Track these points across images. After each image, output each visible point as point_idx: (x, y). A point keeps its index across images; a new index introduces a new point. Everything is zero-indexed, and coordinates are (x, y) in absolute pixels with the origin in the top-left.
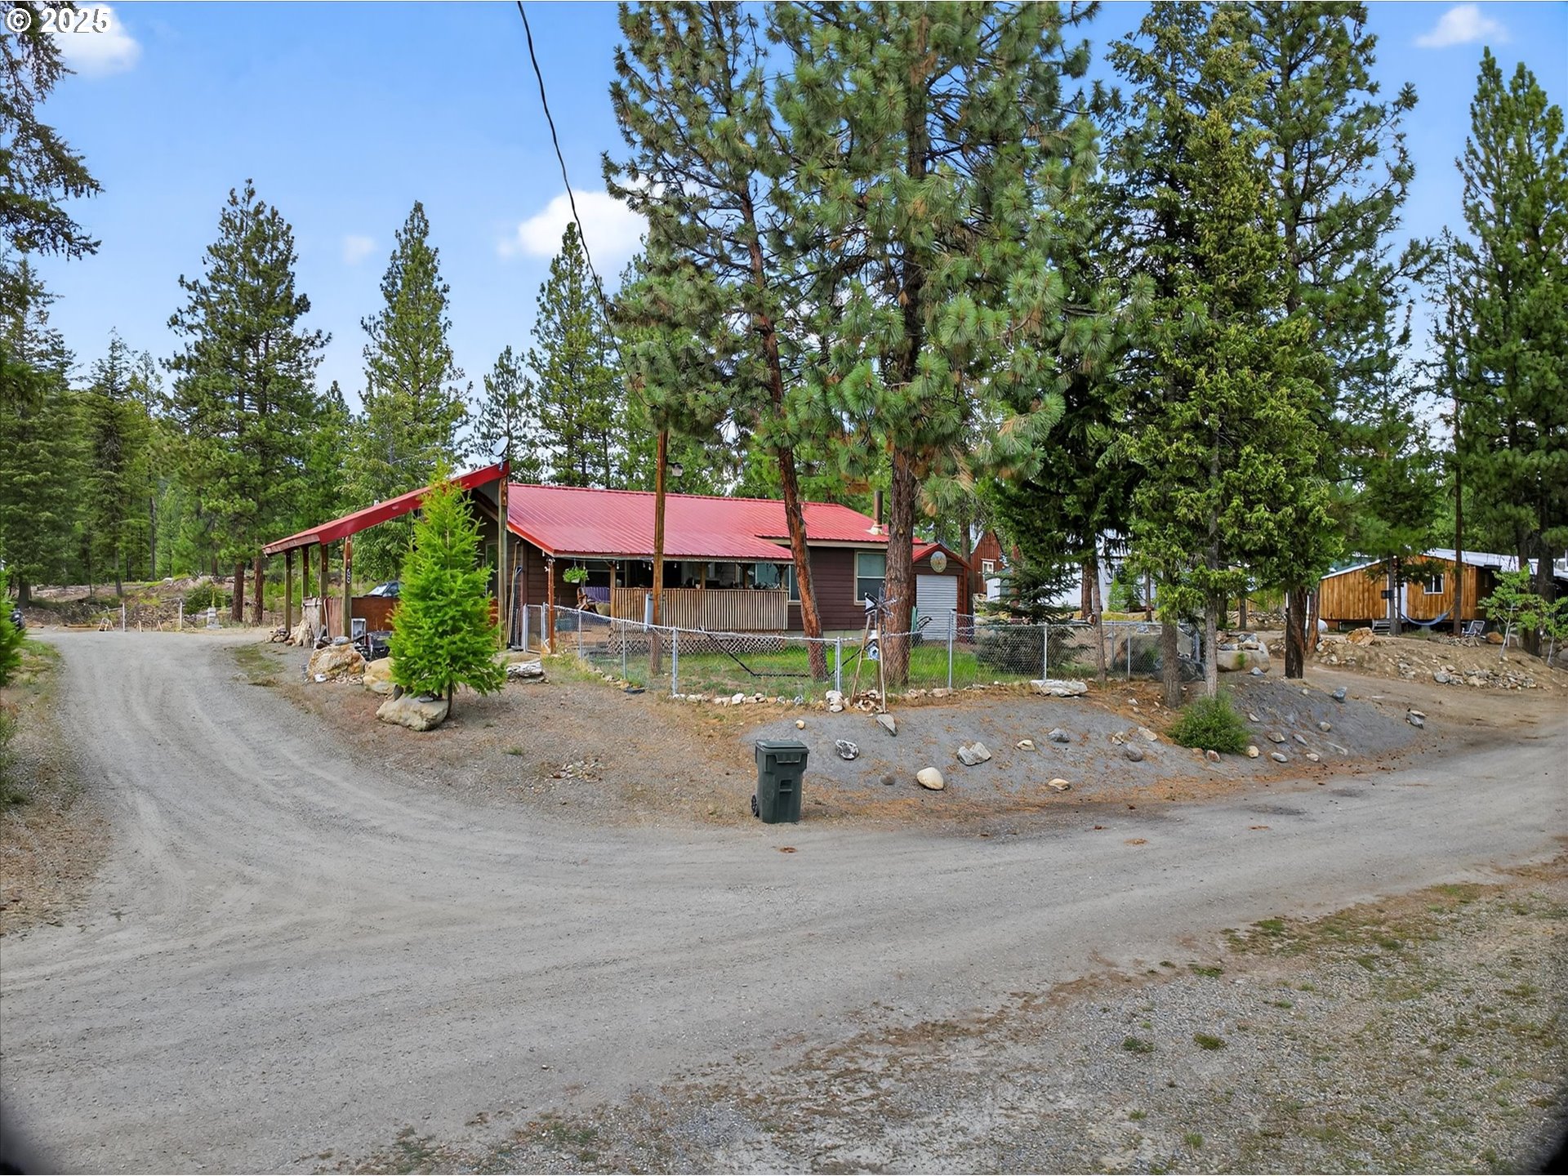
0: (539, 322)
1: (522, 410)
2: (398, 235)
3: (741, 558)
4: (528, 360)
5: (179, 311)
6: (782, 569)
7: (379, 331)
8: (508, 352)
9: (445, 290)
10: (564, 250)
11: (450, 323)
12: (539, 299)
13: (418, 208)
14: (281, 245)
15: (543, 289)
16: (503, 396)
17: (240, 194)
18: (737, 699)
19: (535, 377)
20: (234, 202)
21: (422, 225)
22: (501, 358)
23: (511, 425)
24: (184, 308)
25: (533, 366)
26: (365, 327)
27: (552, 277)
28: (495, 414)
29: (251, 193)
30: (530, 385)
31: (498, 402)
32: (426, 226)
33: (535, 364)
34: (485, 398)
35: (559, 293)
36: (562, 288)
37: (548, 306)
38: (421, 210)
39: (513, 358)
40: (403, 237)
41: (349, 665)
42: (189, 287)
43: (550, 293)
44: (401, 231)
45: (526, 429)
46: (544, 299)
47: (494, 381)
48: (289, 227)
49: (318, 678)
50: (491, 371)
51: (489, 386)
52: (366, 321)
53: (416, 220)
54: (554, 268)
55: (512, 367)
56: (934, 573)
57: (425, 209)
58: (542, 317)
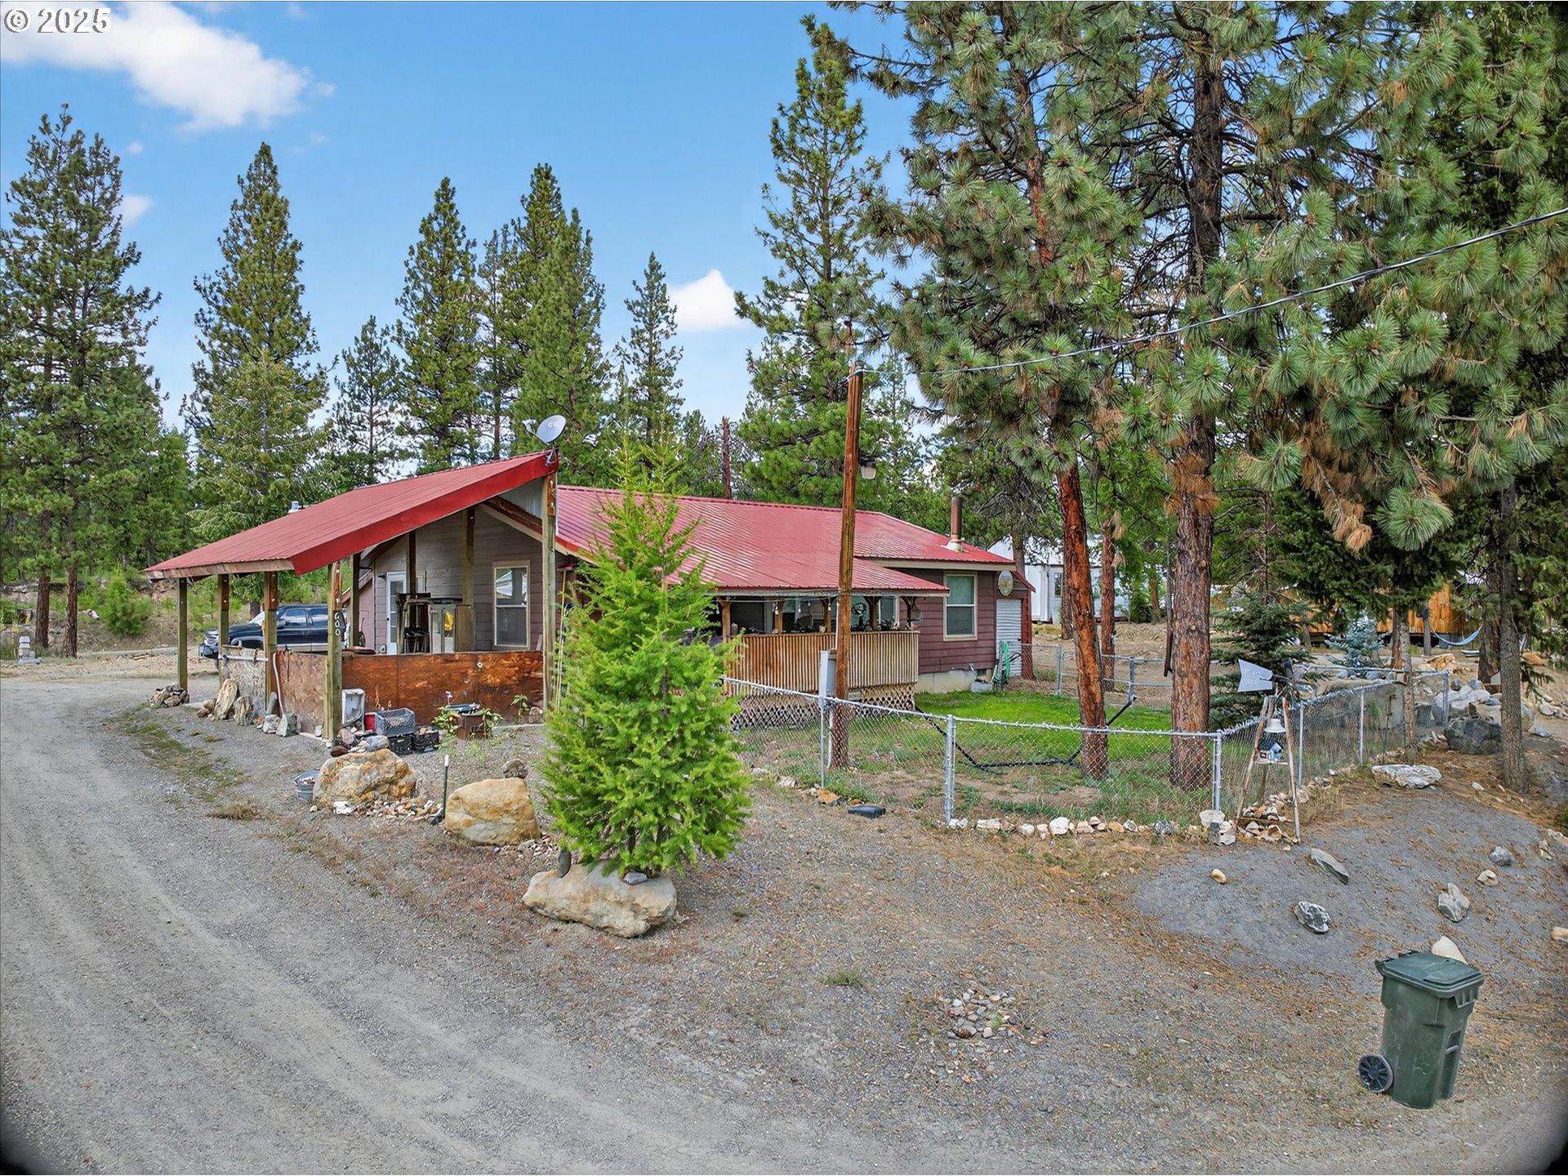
0: (407, 290)
2: (241, 182)
4: (394, 333)
6: (914, 602)
7: (215, 292)
8: (372, 323)
9: (296, 248)
10: (438, 209)
11: (302, 287)
12: (407, 264)
13: (265, 151)
14: (107, 180)
15: (412, 252)
16: (365, 375)
17: (54, 121)
18: (1060, 825)
20: (46, 129)
21: (269, 171)
22: (365, 329)
23: (374, 410)
26: (198, 288)
27: (422, 238)
29: (67, 120)
31: (360, 382)
32: (274, 172)
34: (346, 377)
35: (429, 257)
36: (432, 251)
37: (418, 272)
38: (268, 154)
39: (377, 331)
40: (247, 183)
41: (393, 782)
43: (420, 256)
44: (244, 176)
45: (392, 414)
46: (412, 264)
47: (355, 355)
48: (117, 160)
49: (341, 807)
50: (353, 345)
51: (350, 362)
52: (201, 282)
53: (262, 165)
54: (425, 229)
55: (377, 341)
56: (1003, 597)
57: (273, 153)
58: (410, 284)
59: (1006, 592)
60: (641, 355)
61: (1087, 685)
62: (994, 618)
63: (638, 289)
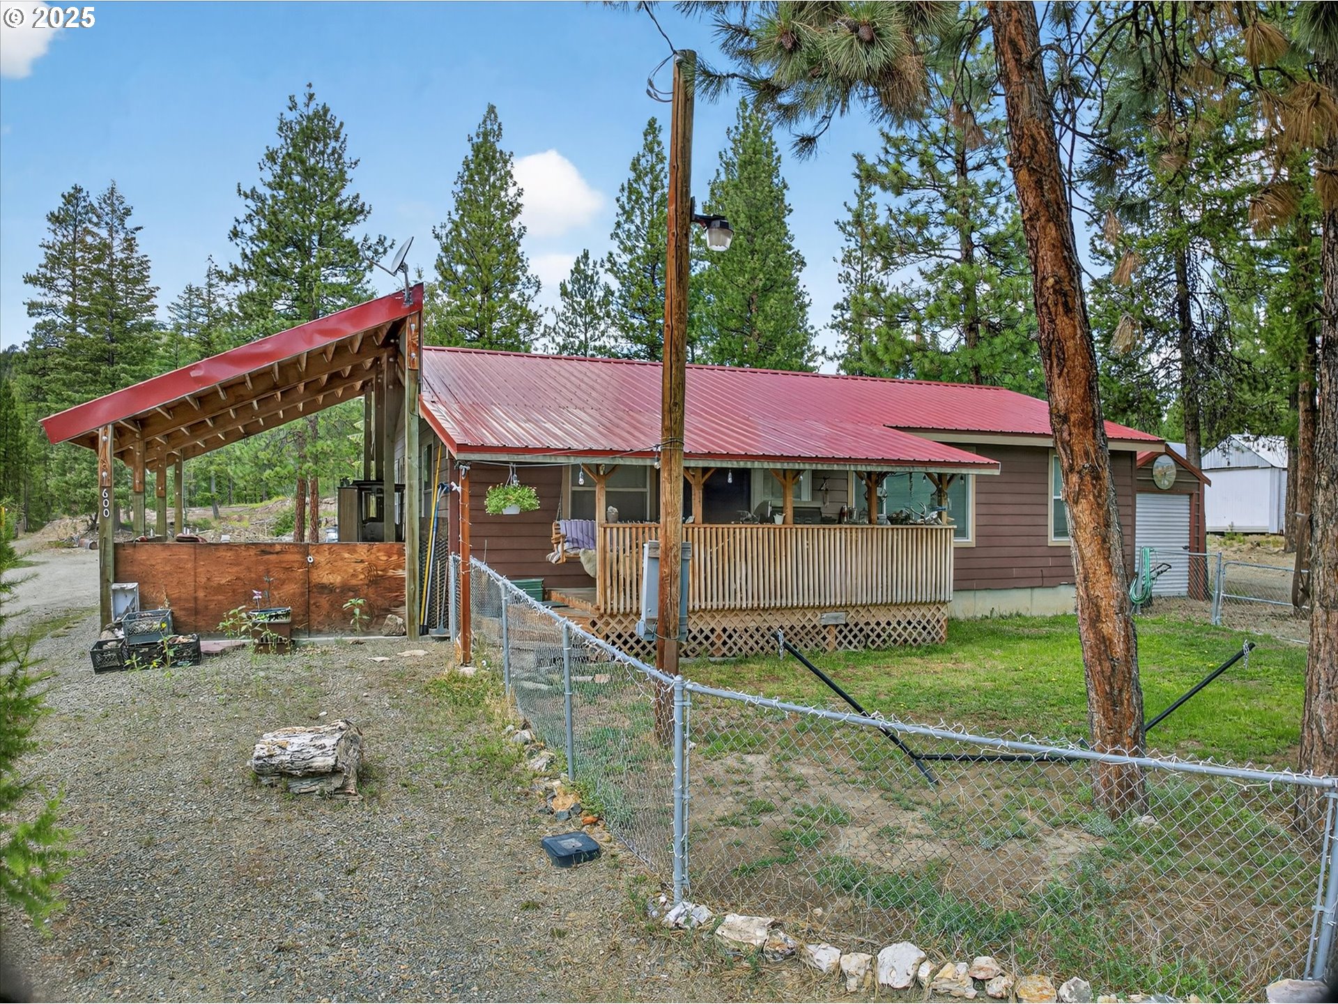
0: (618, 225)
1: (599, 318)
2: (470, 139)
3: (867, 461)
4: (607, 264)
5: (237, 220)
6: (942, 482)
7: (450, 239)
8: (586, 256)
9: (520, 194)
11: (525, 229)
12: (618, 200)
13: (492, 109)
15: (623, 189)
16: (579, 303)
17: (301, 100)
19: (615, 285)
20: (293, 107)
21: (495, 128)
22: (578, 262)
23: (589, 335)
24: (242, 218)
25: (611, 270)
26: (436, 237)
27: (632, 175)
28: (571, 323)
29: (311, 97)
30: (608, 292)
31: (574, 310)
32: (500, 128)
33: (614, 269)
34: (560, 305)
35: (639, 192)
36: (642, 187)
37: (627, 207)
38: (493, 112)
39: (591, 262)
40: (476, 140)
42: (246, 196)
43: (630, 193)
44: (473, 135)
45: (604, 338)
46: (624, 199)
47: (570, 287)
48: (341, 124)
50: (568, 277)
51: (564, 293)
52: (438, 230)
53: (488, 122)
54: (635, 166)
55: (590, 273)
56: (1156, 490)
57: (497, 110)
58: (622, 219)
59: (1165, 484)
60: (853, 273)
61: (1095, 620)
62: (1133, 516)
63: (849, 210)
